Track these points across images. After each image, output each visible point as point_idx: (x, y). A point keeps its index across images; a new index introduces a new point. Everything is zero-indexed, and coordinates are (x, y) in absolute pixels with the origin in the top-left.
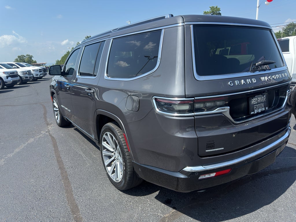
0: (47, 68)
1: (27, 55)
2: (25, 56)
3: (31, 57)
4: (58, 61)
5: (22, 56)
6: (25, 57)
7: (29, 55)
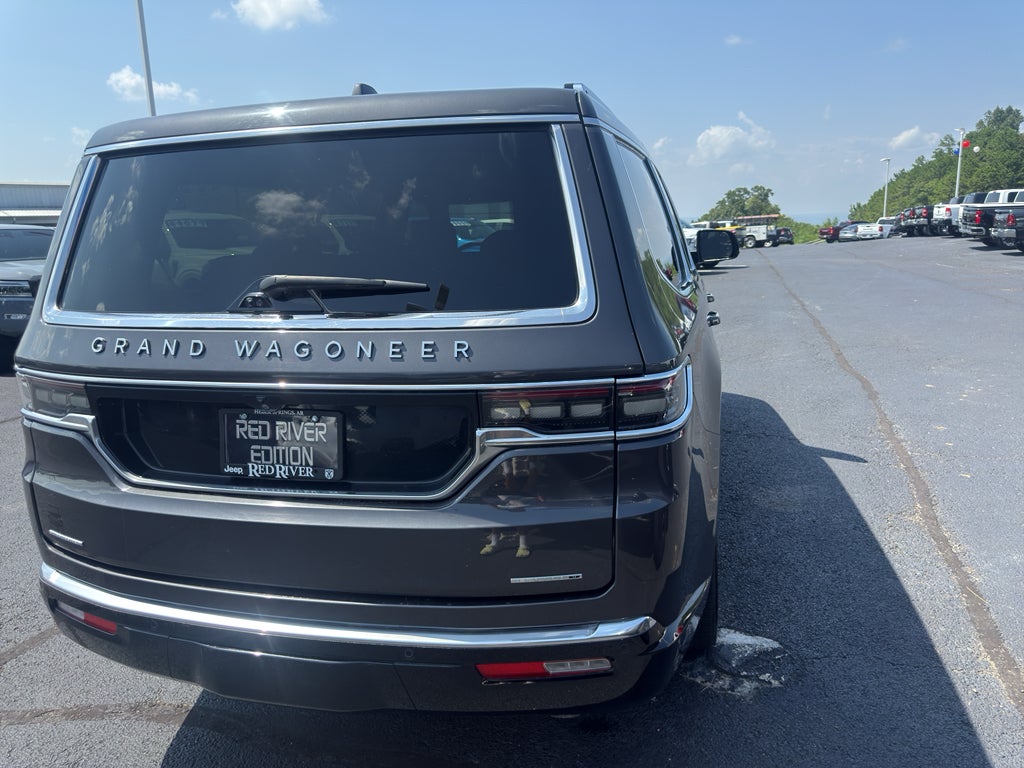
0: (783, 233)
1: (756, 187)
2: (749, 189)
3: (764, 195)
4: (859, 205)
5: (739, 190)
6: (748, 193)
7: (762, 188)
